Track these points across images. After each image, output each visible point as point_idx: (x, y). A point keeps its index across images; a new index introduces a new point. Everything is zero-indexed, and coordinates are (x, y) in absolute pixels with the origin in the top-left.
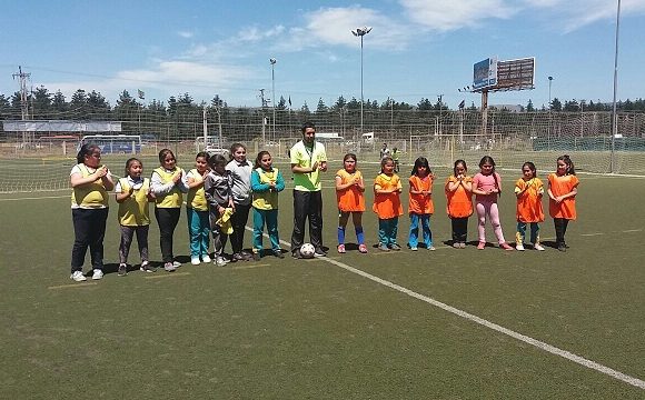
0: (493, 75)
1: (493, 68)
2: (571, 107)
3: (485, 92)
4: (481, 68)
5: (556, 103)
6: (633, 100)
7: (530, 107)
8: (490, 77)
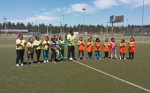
0: (114, 19)
1: (114, 17)
2: (132, 26)
3: (113, 23)
4: (112, 18)
5: (129, 26)
6: (147, 25)
7: (123, 26)
8: (114, 20)
